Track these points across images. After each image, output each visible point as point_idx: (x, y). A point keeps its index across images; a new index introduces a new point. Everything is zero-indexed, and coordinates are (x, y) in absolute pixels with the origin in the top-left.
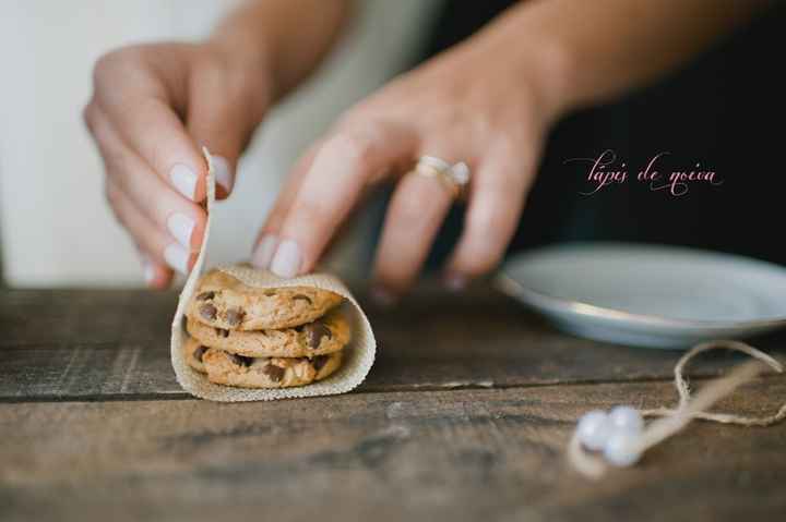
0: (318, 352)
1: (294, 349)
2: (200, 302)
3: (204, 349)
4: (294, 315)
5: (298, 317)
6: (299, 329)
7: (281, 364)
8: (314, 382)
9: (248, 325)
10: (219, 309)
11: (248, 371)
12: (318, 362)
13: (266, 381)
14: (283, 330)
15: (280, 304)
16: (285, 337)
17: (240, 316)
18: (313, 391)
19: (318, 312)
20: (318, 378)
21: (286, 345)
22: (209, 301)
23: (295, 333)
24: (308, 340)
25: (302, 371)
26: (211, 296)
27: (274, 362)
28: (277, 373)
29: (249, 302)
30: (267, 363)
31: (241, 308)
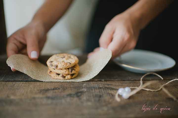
0: (72, 73)
1: (67, 72)
2: (50, 63)
3: (51, 71)
4: (67, 66)
5: (68, 67)
6: (68, 69)
7: (65, 75)
8: (71, 79)
9: (58, 68)
10: (53, 65)
11: (59, 76)
12: (72, 75)
13: (62, 78)
14: (65, 69)
15: (65, 64)
16: (65, 70)
17: (57, 66)
18: (71, 81)
19: (72, 66)
20: (72, 78)
21: (65, 72)
22: (51, 63)
23: (67, 70)
24: (70, 71)
25: (69, 77)
26: (52, 62)
27: (63, 75)
28: (64, 77)
29: (58, 63)
30: (62, 75)
31: (57, 65)
